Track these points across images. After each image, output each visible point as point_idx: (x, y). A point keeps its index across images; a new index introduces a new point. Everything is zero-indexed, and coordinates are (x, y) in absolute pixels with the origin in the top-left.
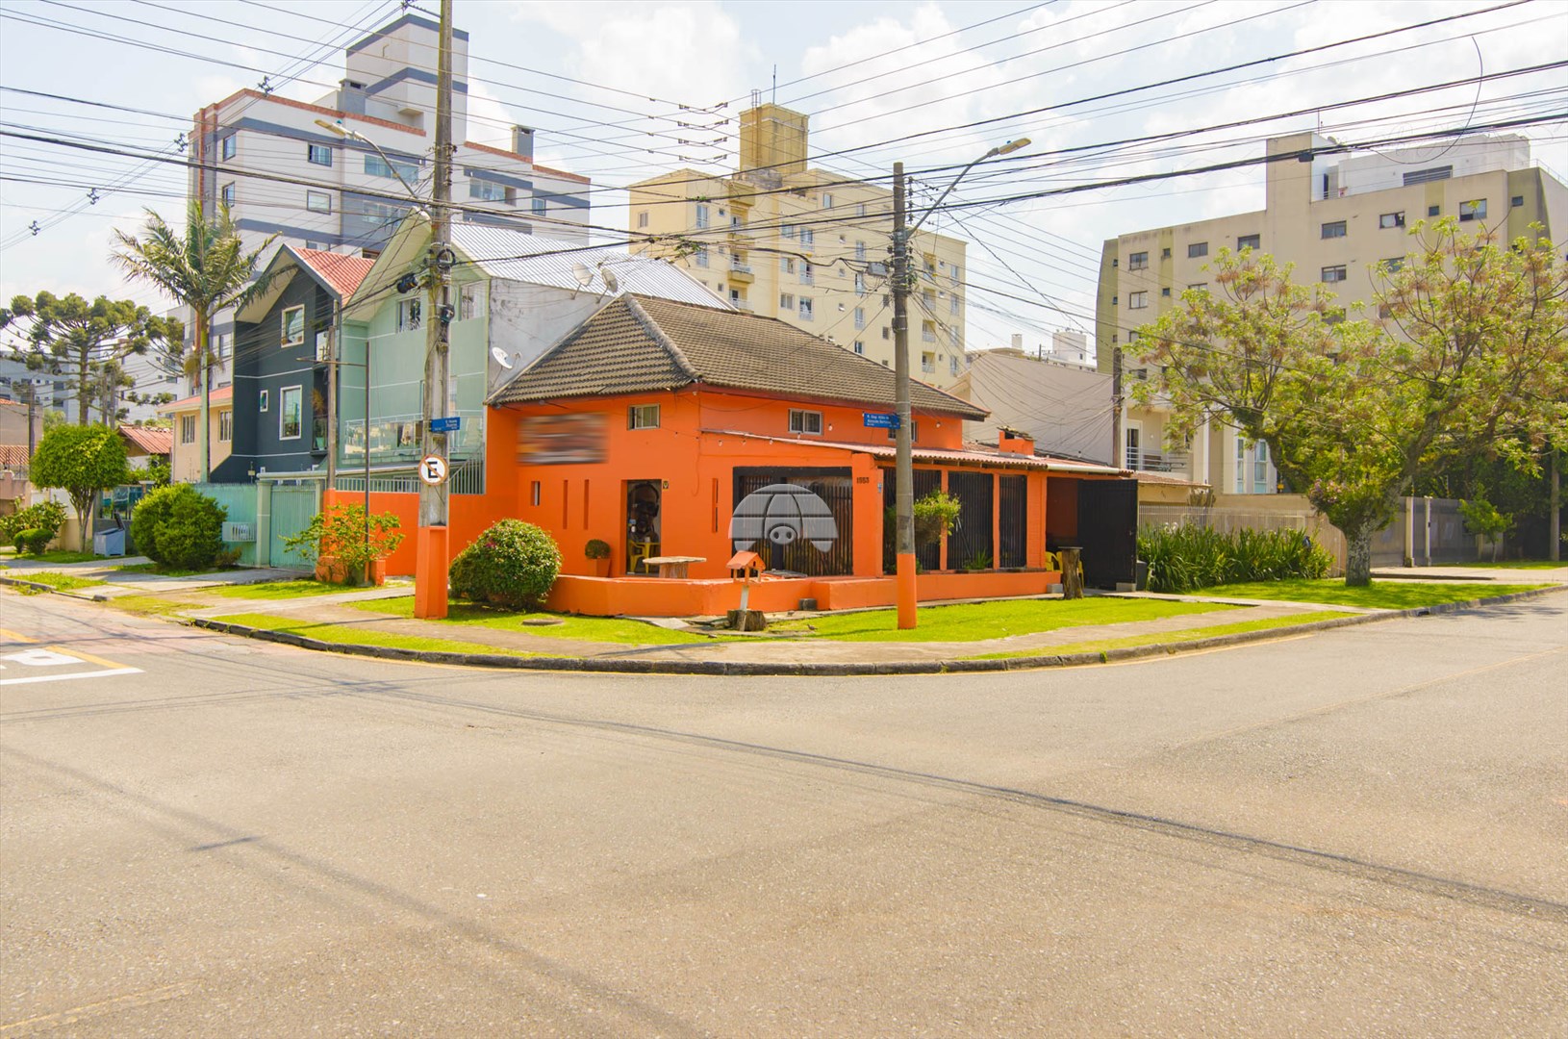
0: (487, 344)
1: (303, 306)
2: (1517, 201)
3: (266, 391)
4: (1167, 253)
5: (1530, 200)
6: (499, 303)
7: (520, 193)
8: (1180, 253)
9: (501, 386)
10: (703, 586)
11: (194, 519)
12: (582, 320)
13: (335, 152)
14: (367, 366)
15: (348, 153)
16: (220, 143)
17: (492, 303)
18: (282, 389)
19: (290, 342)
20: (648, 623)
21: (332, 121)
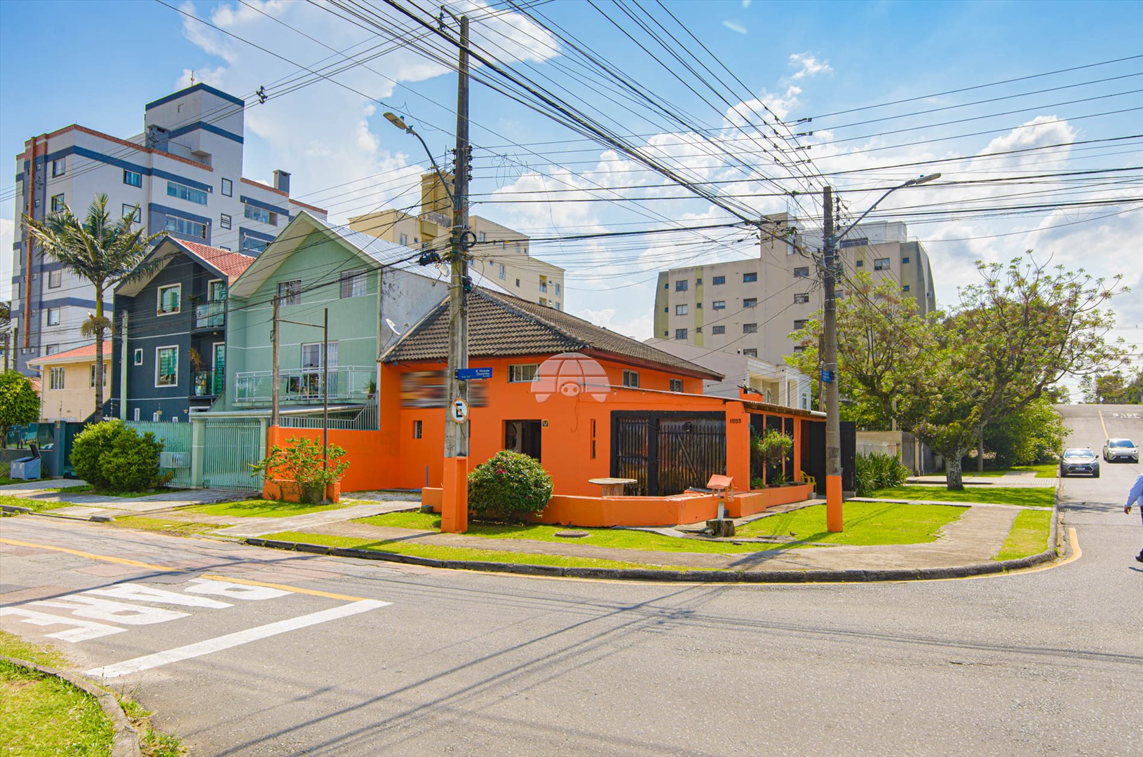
0: (378, 316)
1: (180, 284)
2: (906, 260)
3: (141, 350)
4: (699, 281)
5: (913, 260)
6: (387, 285)
7: (280, 216)
8: (708, 282)
9: (388, 348)
10: (677, 502)
11: (136, 450)
12: (439, 301)
13: (144, 177)
14: (326, 327)
15: (155, 179)
16: (50, 165)
17: (383, 286)
18: (157, 348)
19: (164, 312)
20: (653, 532)
21: (144, 154)
